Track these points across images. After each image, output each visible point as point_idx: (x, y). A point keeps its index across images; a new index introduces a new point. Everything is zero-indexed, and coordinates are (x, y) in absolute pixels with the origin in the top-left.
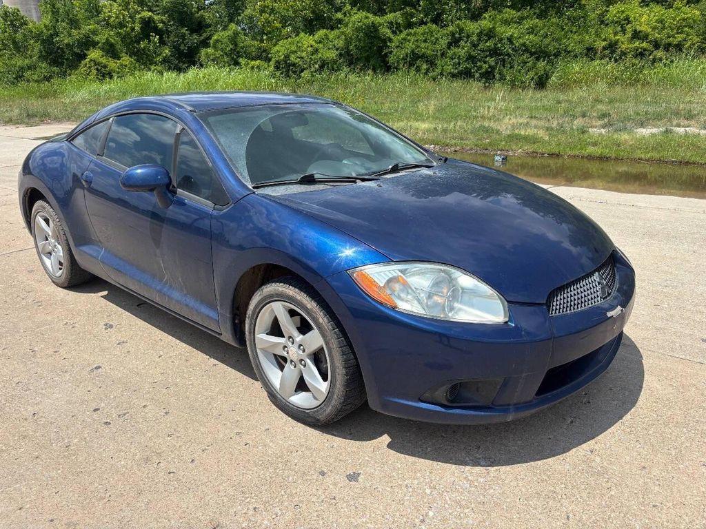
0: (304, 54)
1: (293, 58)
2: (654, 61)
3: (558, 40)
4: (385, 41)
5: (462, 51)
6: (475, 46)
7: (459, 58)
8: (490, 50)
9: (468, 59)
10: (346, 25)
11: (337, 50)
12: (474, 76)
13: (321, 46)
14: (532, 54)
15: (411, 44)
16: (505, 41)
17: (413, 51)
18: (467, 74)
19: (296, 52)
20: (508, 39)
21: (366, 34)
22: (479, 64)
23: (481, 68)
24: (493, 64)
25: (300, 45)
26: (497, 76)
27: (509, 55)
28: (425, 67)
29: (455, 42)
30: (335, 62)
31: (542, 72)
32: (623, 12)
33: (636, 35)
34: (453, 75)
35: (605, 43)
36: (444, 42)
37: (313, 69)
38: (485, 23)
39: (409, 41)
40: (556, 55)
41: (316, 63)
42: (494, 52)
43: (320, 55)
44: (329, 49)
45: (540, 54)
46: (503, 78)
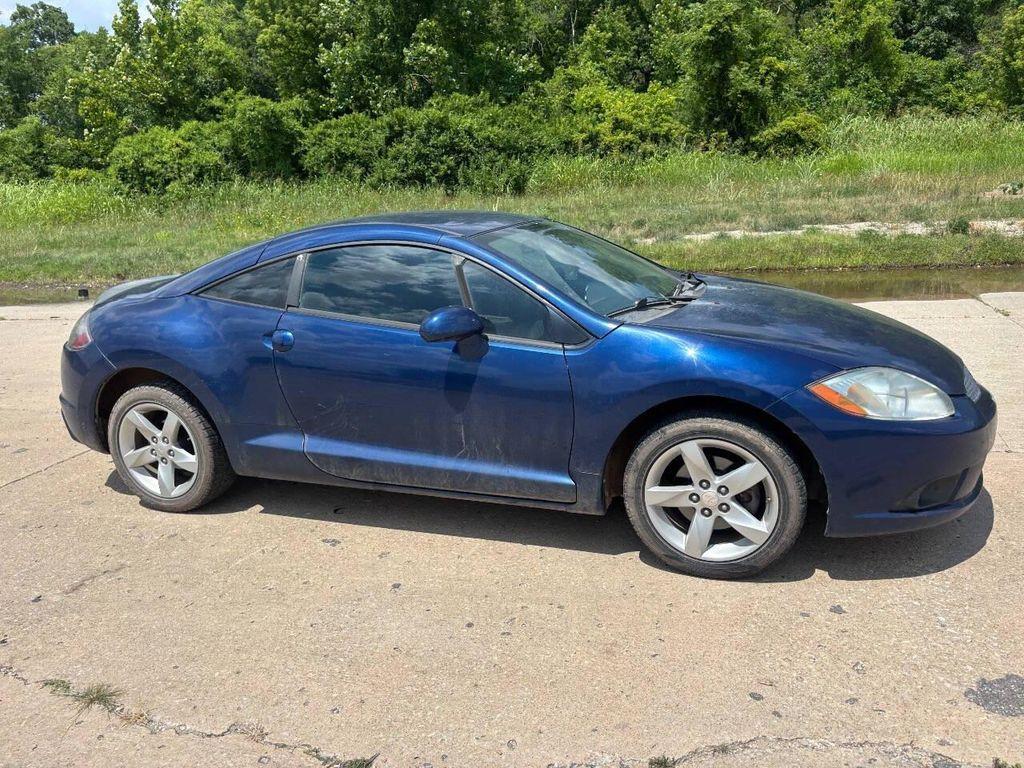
0: (166, 158)
1: (148, 163)
2: (644, 155)
3: (528, 132)
4: (293, 138)
5: (408, 147)
6: (424, 141)
7: (405, 157)
8: (445, 147)
9: (417, 158)
10: (232, 115)
11: (220, 150)
12: (430, 181)
13: (192, 144)
14: (500, 150)
15: (333, 140)
16: (462, 133)
17: (338, 150)
18: (420, 179)
19: (152, 155)
20: (466, 131)
21: (265, 128)
22: (434, 165)
23: (436, 170)
24: (452, 163)
25: (156, 144)
26: (461, 180)
27: (471, 152)
28: (358, 171)
29: (394, 137)
30: (218, 168)
31: (518, 174)
32: (592, 97)
33: (618, 125)
34: (403, 183)
35: (584, 135)
36: (380, 137)
37: (185, 179)
38: (432, 110)
39: (330, 136)
40: (530, 151)
41: (189, 170)
42: (451, 149)
43: (193, 159)
44: (207, 149)
45: (510, 150)
46: (468, 182)
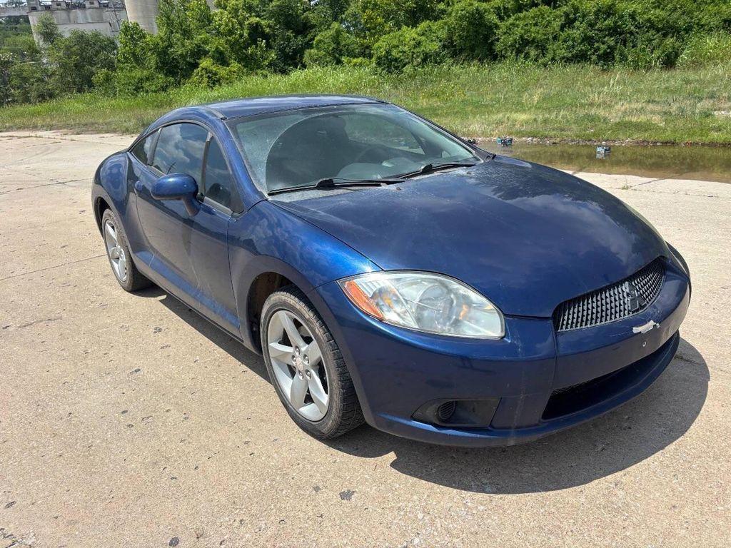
0: (406, 49)
1: (394, 53)
3: (689, 13)
4: (491, 29)
5: (577, 32)
6: (591, 25)
7: (573, 40)
8: (610, 29)
9: (583, 40)
10: (450, 14)
11: (440, 41)
12: (590, 58)
13: (423, 38)
14: (658, 30)
15: (519, 29)
16: (627, 18)
17: (521, 37)
18: (581, 58)
19: (398, 46)
20: (630, 15)
21: (470, 23)
22: (596, 45)
23: (598, 49)
24: (612, 43)
25: (402, 38)
26: (617, 57)
27: (631, 33)
28: (533, 53)
29: (569, 22)
30: (438, 54)
31: (670, 50)
34: (568, 60)
36: (556, 24)
37: (415, 63)
39: (517, 26)
40: (687, 30)
41: (418, 56)
42: (614, 31)
43: (422, 48)
44: (432, 41)
45: (668, 29)
46: (624, 58)
